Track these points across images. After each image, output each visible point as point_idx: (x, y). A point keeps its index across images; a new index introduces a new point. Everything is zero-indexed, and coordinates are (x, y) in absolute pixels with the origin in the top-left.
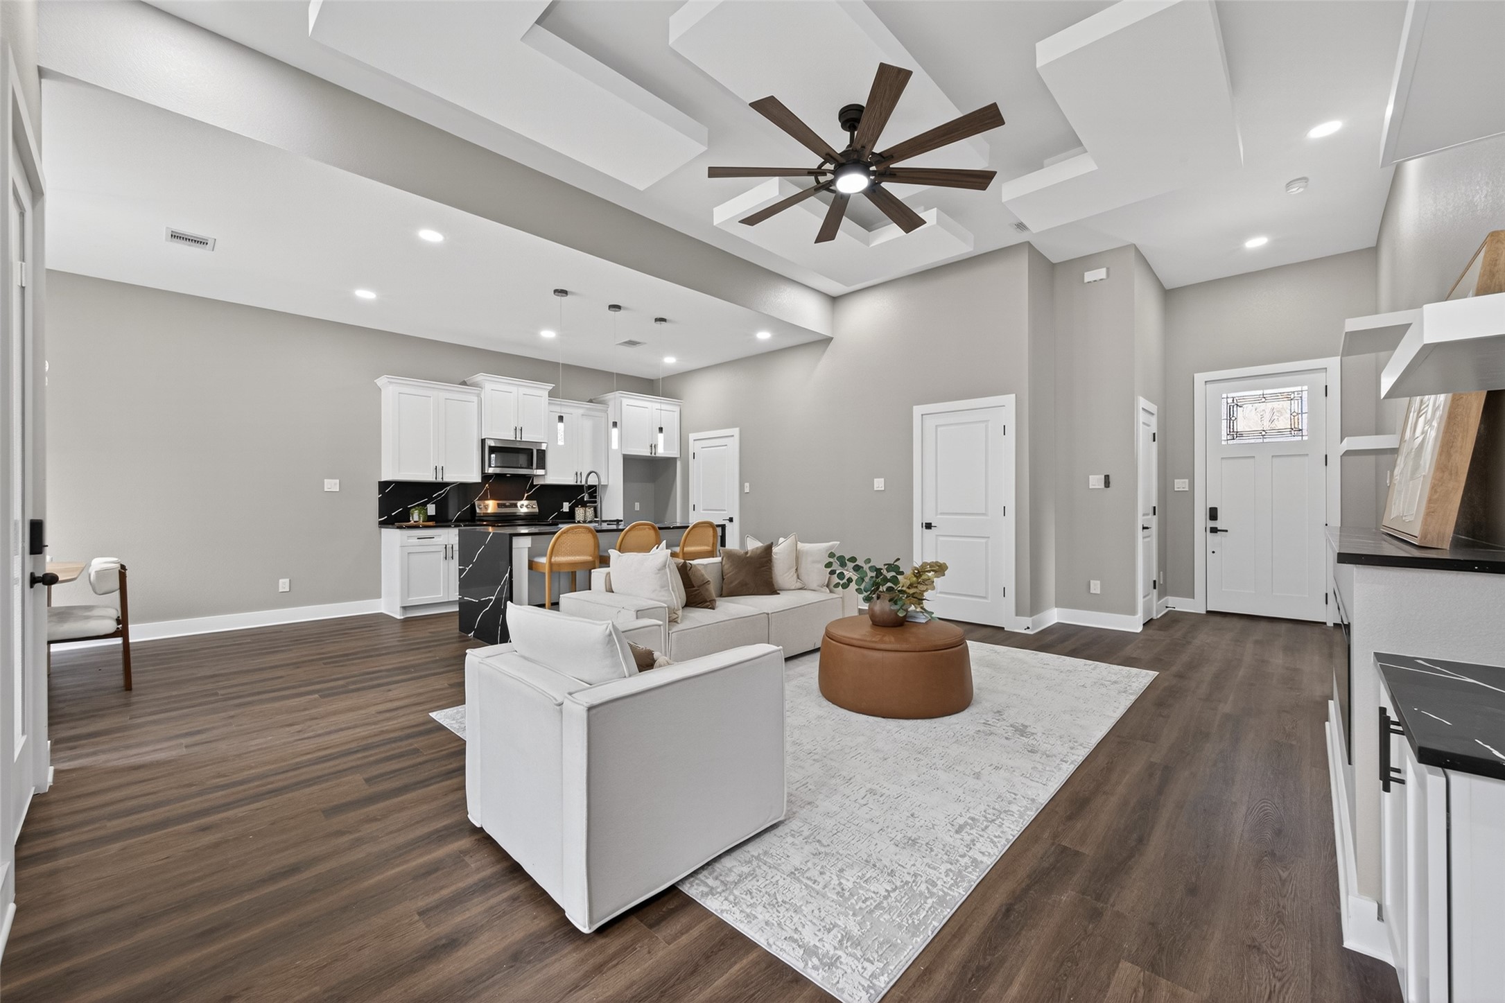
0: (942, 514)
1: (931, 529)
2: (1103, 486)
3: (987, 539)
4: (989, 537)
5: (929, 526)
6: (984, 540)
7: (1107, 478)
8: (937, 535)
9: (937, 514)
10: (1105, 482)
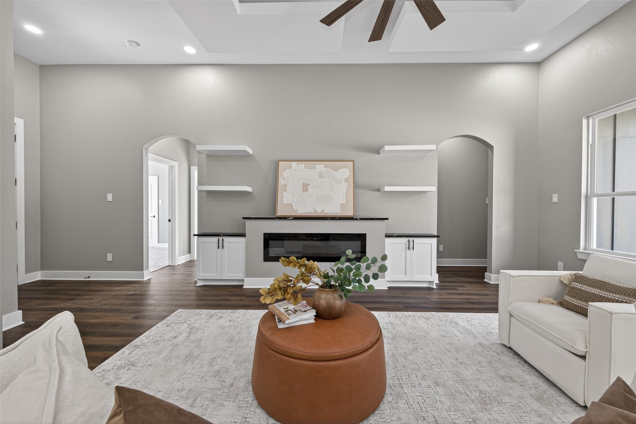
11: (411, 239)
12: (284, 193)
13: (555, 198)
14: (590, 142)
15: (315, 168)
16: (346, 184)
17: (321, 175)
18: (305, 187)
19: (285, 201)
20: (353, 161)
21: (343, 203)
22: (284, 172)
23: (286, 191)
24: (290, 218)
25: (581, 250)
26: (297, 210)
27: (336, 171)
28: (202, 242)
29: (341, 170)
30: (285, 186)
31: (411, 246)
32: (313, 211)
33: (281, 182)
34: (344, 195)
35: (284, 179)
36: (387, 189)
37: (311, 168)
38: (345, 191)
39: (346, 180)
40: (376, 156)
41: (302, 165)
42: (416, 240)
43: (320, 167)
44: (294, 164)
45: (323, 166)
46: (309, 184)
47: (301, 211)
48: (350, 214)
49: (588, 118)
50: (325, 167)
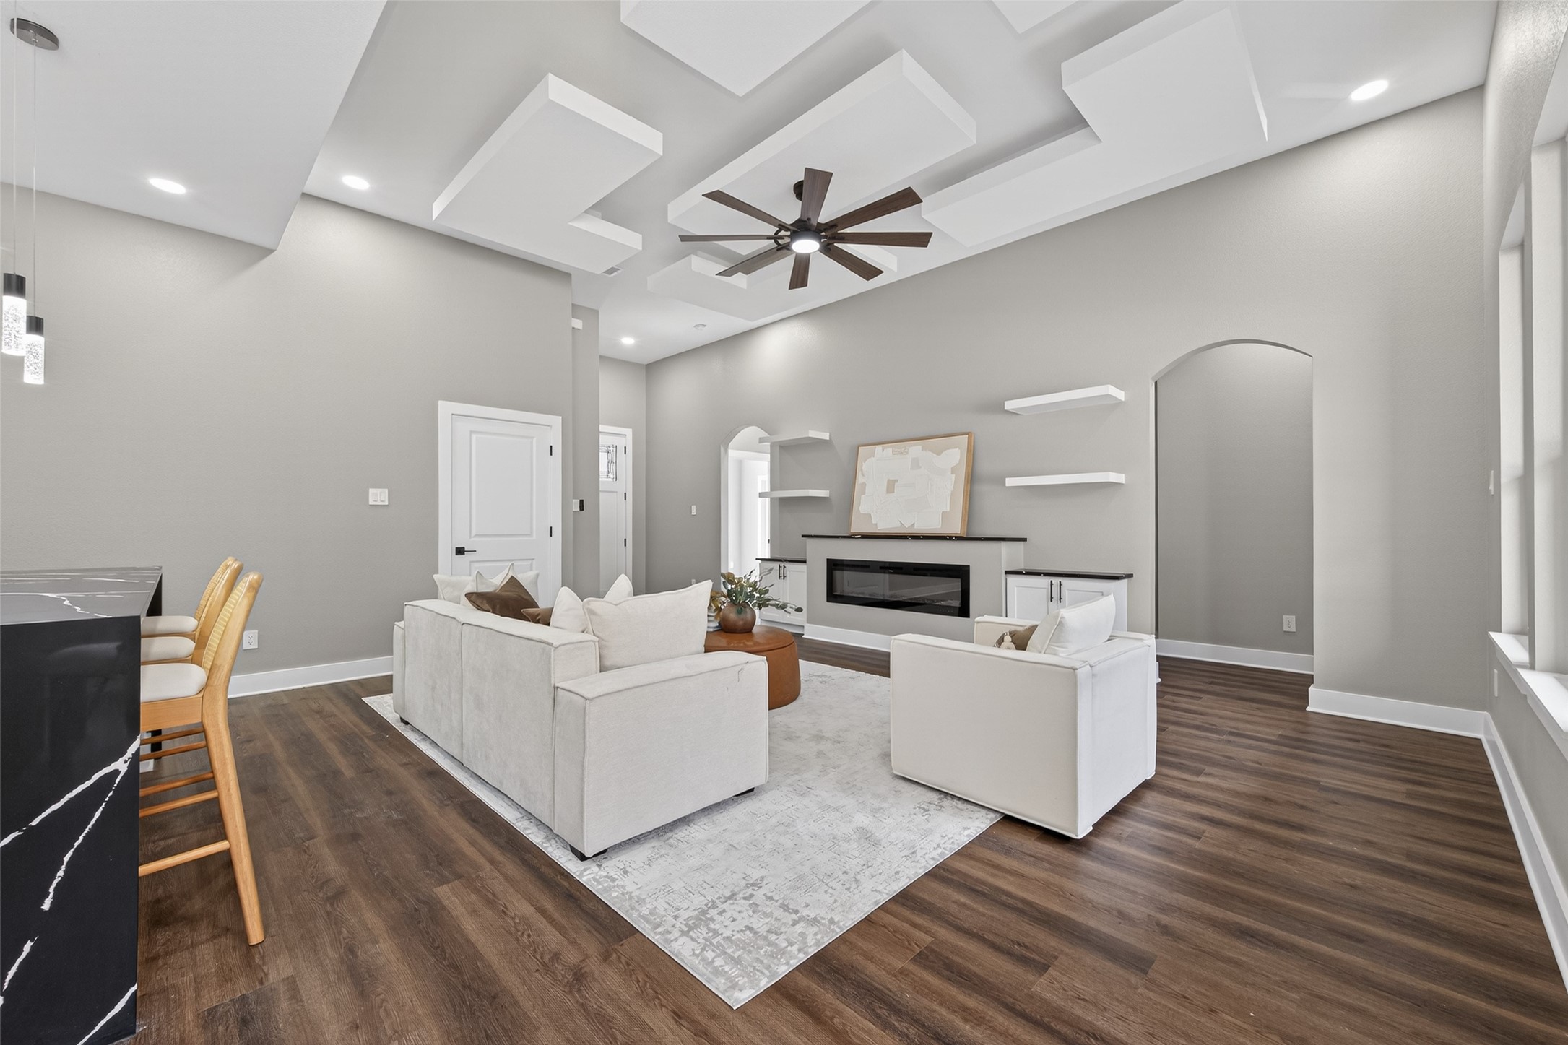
0: (477, 536)
1: (464, 554)
2: (578, 509)
3: (530, 561)
4: (533, 559)
5: (460, 551)
6: (529, 563)
7: (582, 502)
8: (471, 562)
9: (470, 537)
10: (580, 507)
11: (1056, 580)
12: (863, 496)
15: (908, 452)
16: (954, 476)
17: (916, 464)
18: (891, 486)
19: (863, 509)
20: (968, 434)
21: (946, 510)
22: (865, 463)
23: (864, 494)
27: (939, 453)
29: (947, 453)
30: (864, 485)
31: (1055, 595)
32: (899, 525)
33: (860, 479)
34: (950, 495)
35: (863, 475)
36: (1010, 482)
37: (902, 453)
38: (951, 489)
39: (954, 470)
40: (997, 420)
41: (889, 450)
42: (1066, 583)
43: (915, 449)
44: (879, 448)
45: (920, 448)
46: (896, 481)
47: (882, 527)
48: (958, 529)
50: (923, 449)
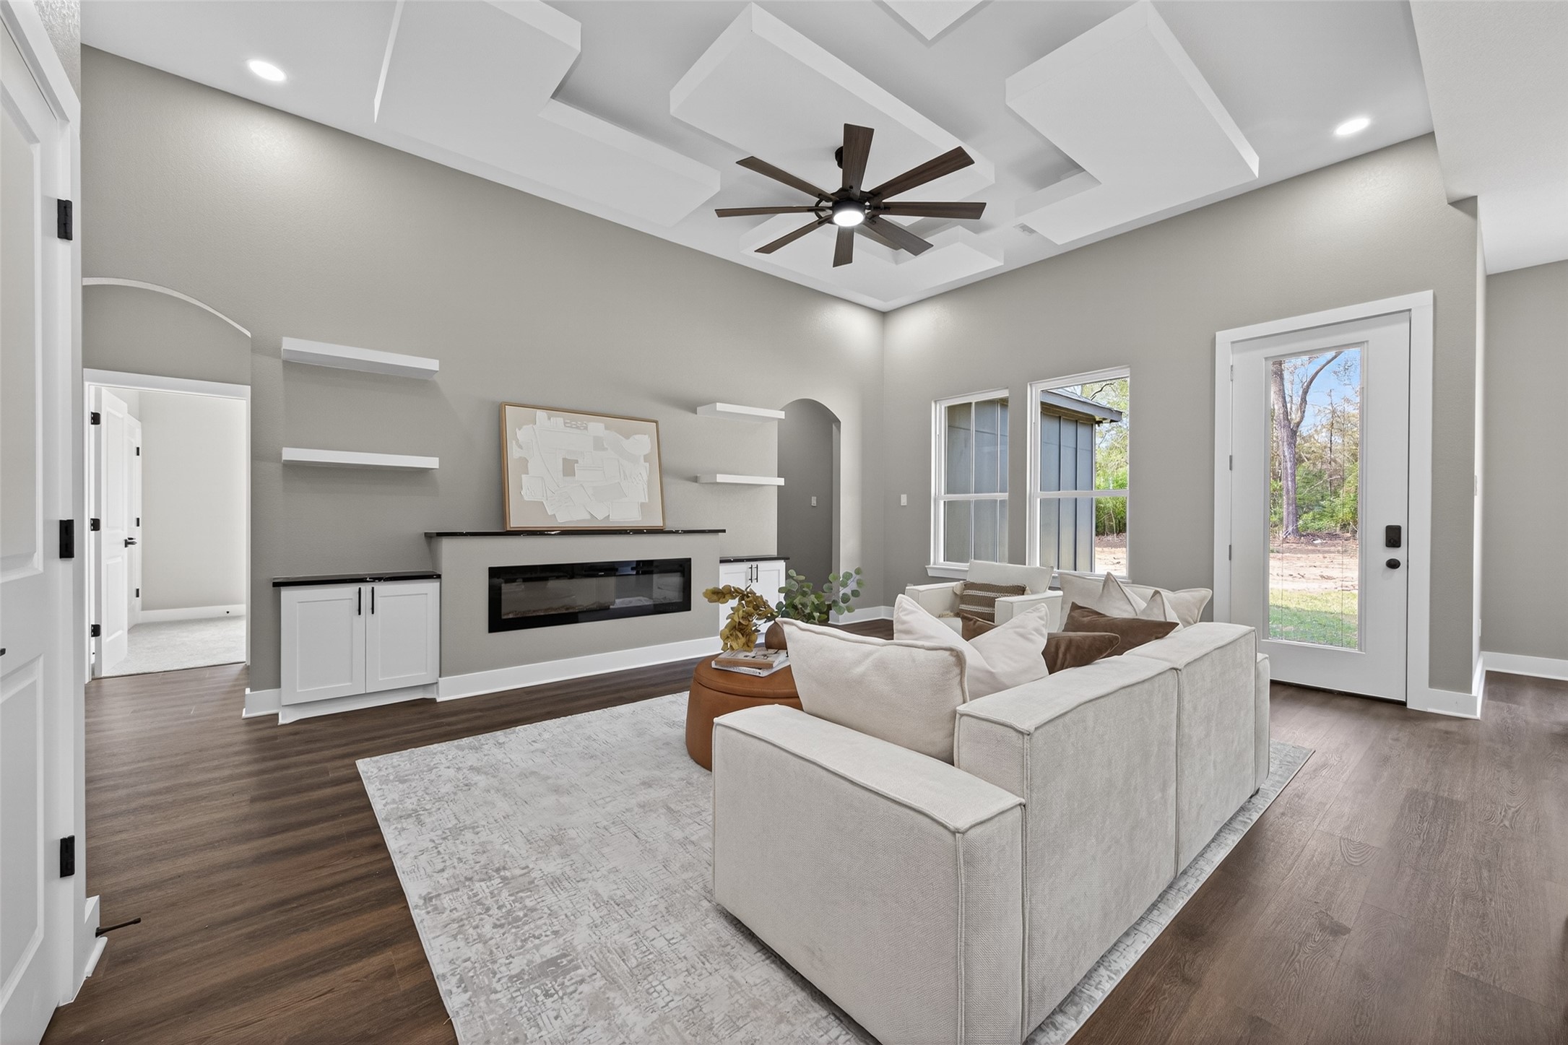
11: (754, 564)
12: (523, 476)
13: (904, 500)
14: (938, 433)
15: (586, 428)
16: (647, 465)
17: (598, 445)
18: (569, 468)
19: (527, 495)
20: (656, 422)
21: (644, 501)
22: (520, 430)
23: (527, 473)
24: (553, 533)
25: (931, 565)
26: (554, 515)
27: (627, 437)
28: (299, 602)
29: (637, 437)
30: (524, 461)
31: (754, 577)
32: (588, 517)
33: (513, 453)
34: (646, 486)
35: (520, 447)
36: (721, 478)
37: (578, 428)
38: (645, 478)
39: (646, 458)
40: (691, 416)
41: (559, 420)
42: (761, 565)
43: (597, 427)
44: (541, 414)
45: (601, 426)
46: (576, 462)
47: (565, 519)
48: (657, 522)
49: (936, 402)
50: (606, 428)
